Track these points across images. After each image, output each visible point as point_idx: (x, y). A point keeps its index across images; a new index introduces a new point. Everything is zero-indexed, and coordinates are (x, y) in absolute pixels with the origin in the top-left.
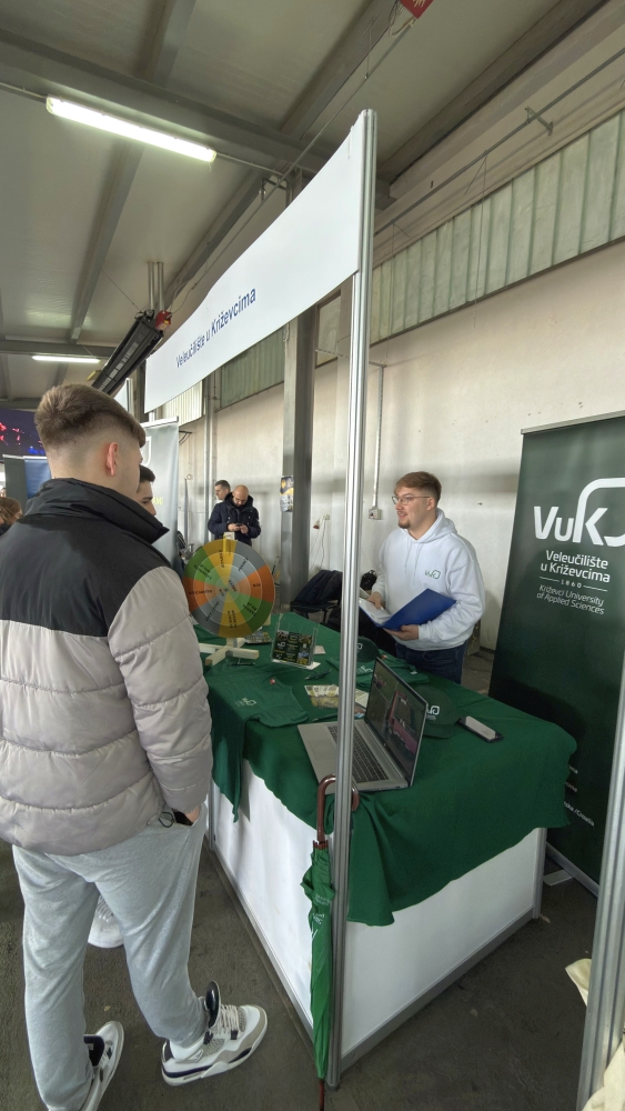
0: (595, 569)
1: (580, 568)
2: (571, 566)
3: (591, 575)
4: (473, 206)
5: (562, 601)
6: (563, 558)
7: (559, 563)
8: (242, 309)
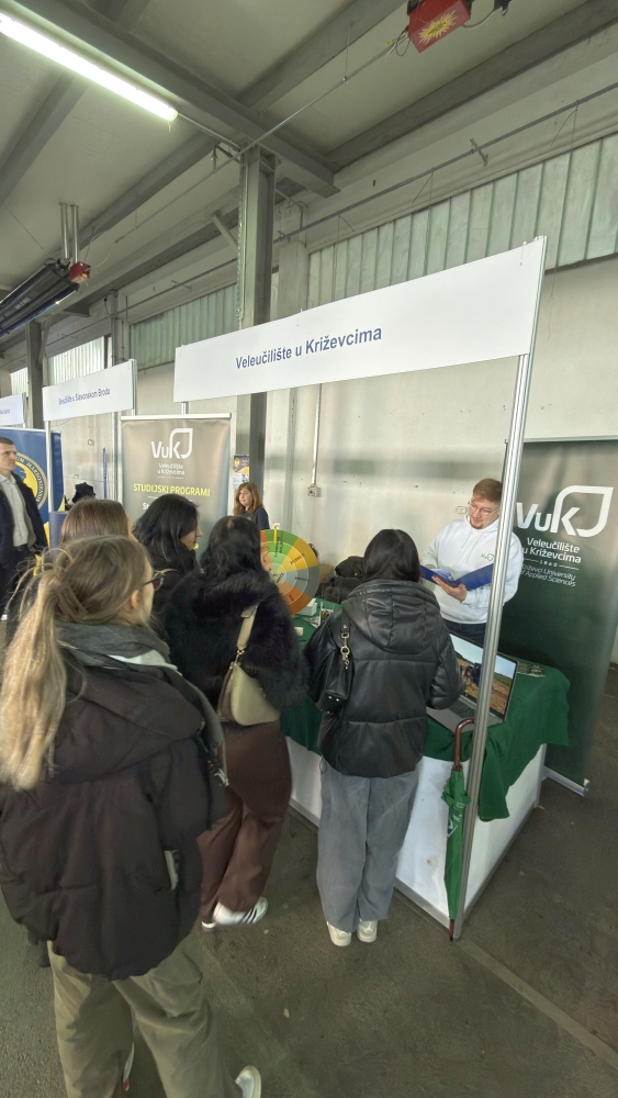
0: (569, 553)
1: (555, 552)
2: (548, 550)
3: (565, 558)
4: (413, 213)
5: (540, 577)
6: (542, 544)
7: (539, 548)
8: (360, 342)
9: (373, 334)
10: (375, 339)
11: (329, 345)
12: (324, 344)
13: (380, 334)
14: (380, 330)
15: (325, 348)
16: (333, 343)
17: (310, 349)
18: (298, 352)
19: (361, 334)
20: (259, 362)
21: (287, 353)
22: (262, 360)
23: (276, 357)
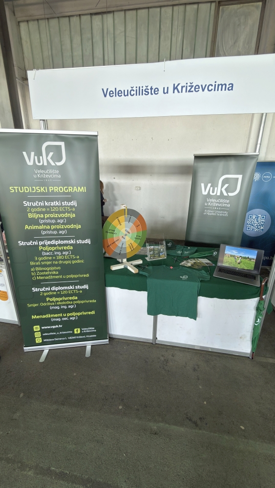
5: (213, 214)
7: (212, 202)
8: (218, 90)
9: (228, 86)
10: (229, 90)
11: (193, 89)
12: (189, 88)
13: (232, 87)
14: (232, 84)
15: (189, 91)
16: (197, 89)
17: (176, 90)
18: (166, 91)
19: (219, 85)
20: (126, 94)
21: (155, 91)
22: (128, 93)
23: (144, 92)
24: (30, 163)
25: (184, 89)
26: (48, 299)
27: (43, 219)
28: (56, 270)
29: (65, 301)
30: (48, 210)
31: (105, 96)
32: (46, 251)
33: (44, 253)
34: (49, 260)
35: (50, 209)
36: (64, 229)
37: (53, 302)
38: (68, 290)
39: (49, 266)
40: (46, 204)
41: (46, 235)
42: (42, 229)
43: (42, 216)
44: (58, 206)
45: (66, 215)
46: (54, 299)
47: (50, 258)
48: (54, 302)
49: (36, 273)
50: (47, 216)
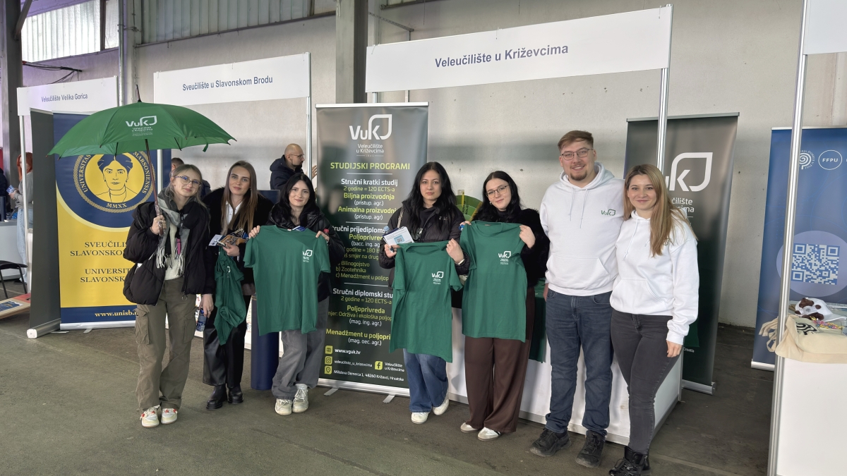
8: (552, 53)
9: (562, 49)
10: (563, 52)
11: (525, 54)
13: (567, 49)
14: (567, 47)
15: (522, 56)
16: (529, 53)
17: (508, 57)
18: (498, 58)
19: (552, 49)
20: (459, 63)
21: (487, 58)
22: (462, 62)
23: (476, 60)
24: (355, 138)
25: (517, 54)
26: (349, 307)
27: (359, 200)
28: (364, 268)
29: (370, 314)
30: (366, 189)
31: (438, 66)
32: (356, 241)
33: (354, 243)
34: (358, 253)
35: (368, 189)
36: (379, 214)
37: (354, 312)
38: (374, 298)
39: (358, 260)
40: (365, 182)
41: (359, 220)
42: (356, 213)
43: (358, 197)
44: (376, 186)
45: (385, 197)
46: (355, 309)
47: (359, 250)
48: (356, 313)
49: (341, 269)
50: (363, 197)
